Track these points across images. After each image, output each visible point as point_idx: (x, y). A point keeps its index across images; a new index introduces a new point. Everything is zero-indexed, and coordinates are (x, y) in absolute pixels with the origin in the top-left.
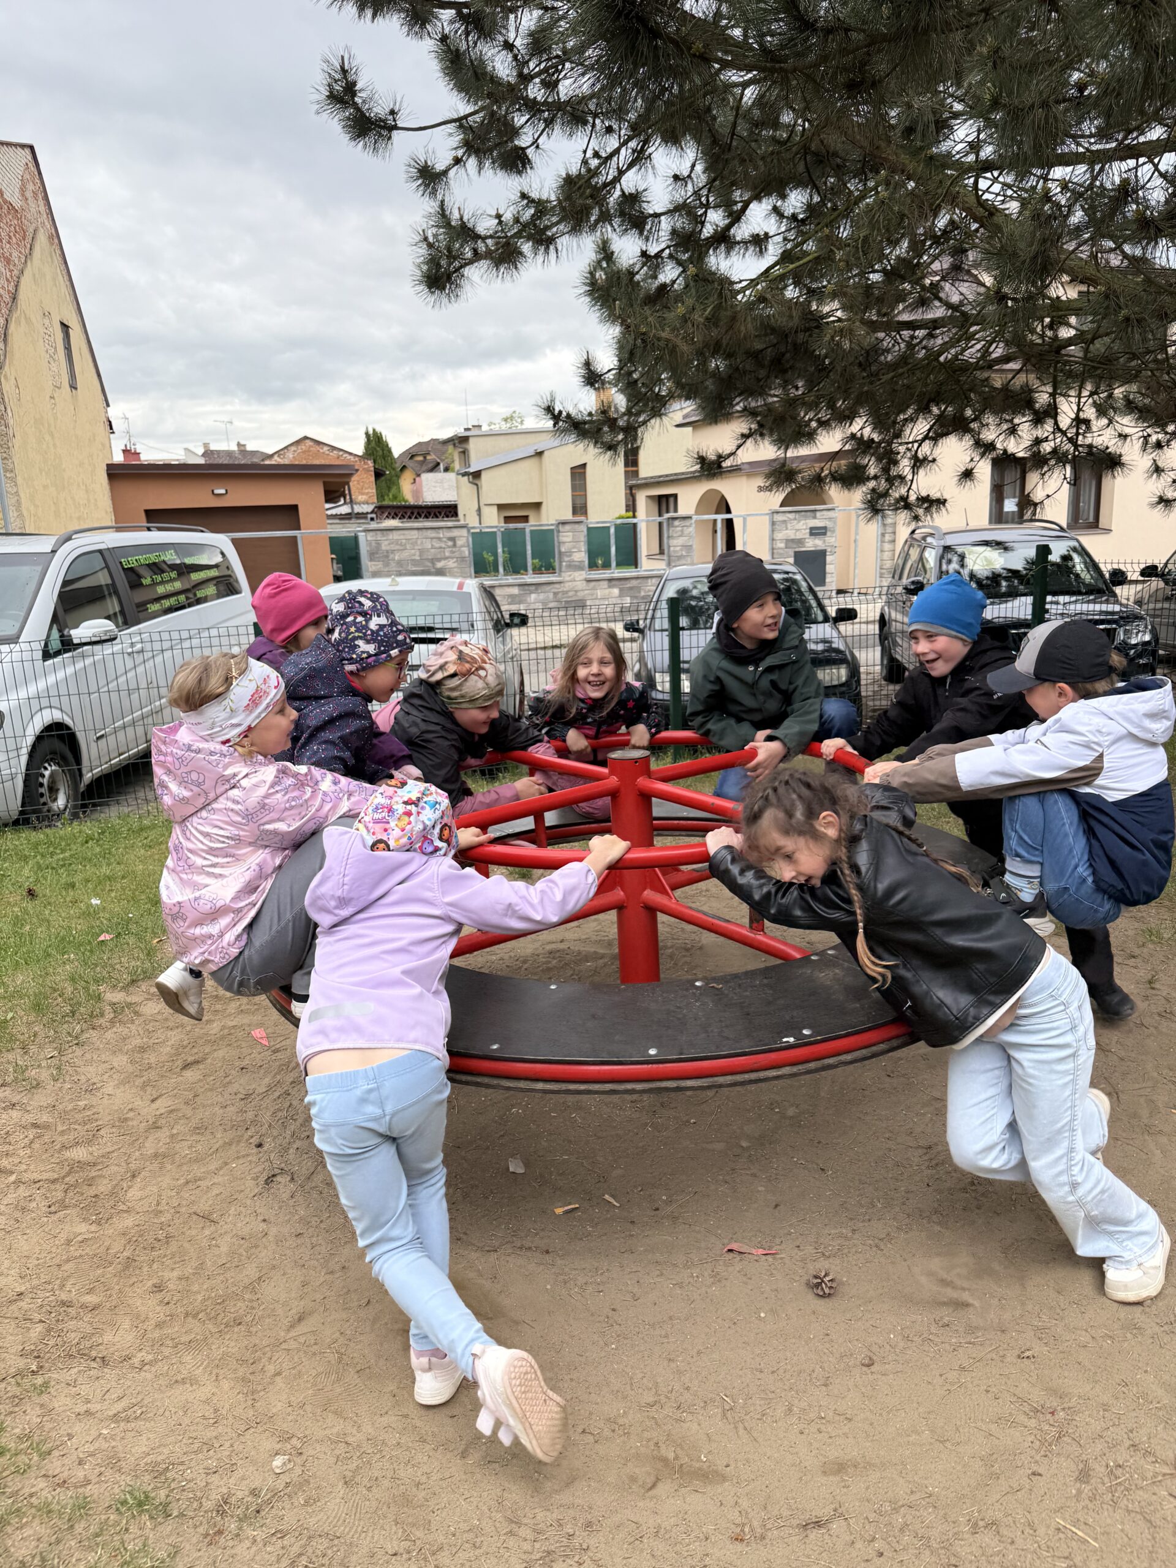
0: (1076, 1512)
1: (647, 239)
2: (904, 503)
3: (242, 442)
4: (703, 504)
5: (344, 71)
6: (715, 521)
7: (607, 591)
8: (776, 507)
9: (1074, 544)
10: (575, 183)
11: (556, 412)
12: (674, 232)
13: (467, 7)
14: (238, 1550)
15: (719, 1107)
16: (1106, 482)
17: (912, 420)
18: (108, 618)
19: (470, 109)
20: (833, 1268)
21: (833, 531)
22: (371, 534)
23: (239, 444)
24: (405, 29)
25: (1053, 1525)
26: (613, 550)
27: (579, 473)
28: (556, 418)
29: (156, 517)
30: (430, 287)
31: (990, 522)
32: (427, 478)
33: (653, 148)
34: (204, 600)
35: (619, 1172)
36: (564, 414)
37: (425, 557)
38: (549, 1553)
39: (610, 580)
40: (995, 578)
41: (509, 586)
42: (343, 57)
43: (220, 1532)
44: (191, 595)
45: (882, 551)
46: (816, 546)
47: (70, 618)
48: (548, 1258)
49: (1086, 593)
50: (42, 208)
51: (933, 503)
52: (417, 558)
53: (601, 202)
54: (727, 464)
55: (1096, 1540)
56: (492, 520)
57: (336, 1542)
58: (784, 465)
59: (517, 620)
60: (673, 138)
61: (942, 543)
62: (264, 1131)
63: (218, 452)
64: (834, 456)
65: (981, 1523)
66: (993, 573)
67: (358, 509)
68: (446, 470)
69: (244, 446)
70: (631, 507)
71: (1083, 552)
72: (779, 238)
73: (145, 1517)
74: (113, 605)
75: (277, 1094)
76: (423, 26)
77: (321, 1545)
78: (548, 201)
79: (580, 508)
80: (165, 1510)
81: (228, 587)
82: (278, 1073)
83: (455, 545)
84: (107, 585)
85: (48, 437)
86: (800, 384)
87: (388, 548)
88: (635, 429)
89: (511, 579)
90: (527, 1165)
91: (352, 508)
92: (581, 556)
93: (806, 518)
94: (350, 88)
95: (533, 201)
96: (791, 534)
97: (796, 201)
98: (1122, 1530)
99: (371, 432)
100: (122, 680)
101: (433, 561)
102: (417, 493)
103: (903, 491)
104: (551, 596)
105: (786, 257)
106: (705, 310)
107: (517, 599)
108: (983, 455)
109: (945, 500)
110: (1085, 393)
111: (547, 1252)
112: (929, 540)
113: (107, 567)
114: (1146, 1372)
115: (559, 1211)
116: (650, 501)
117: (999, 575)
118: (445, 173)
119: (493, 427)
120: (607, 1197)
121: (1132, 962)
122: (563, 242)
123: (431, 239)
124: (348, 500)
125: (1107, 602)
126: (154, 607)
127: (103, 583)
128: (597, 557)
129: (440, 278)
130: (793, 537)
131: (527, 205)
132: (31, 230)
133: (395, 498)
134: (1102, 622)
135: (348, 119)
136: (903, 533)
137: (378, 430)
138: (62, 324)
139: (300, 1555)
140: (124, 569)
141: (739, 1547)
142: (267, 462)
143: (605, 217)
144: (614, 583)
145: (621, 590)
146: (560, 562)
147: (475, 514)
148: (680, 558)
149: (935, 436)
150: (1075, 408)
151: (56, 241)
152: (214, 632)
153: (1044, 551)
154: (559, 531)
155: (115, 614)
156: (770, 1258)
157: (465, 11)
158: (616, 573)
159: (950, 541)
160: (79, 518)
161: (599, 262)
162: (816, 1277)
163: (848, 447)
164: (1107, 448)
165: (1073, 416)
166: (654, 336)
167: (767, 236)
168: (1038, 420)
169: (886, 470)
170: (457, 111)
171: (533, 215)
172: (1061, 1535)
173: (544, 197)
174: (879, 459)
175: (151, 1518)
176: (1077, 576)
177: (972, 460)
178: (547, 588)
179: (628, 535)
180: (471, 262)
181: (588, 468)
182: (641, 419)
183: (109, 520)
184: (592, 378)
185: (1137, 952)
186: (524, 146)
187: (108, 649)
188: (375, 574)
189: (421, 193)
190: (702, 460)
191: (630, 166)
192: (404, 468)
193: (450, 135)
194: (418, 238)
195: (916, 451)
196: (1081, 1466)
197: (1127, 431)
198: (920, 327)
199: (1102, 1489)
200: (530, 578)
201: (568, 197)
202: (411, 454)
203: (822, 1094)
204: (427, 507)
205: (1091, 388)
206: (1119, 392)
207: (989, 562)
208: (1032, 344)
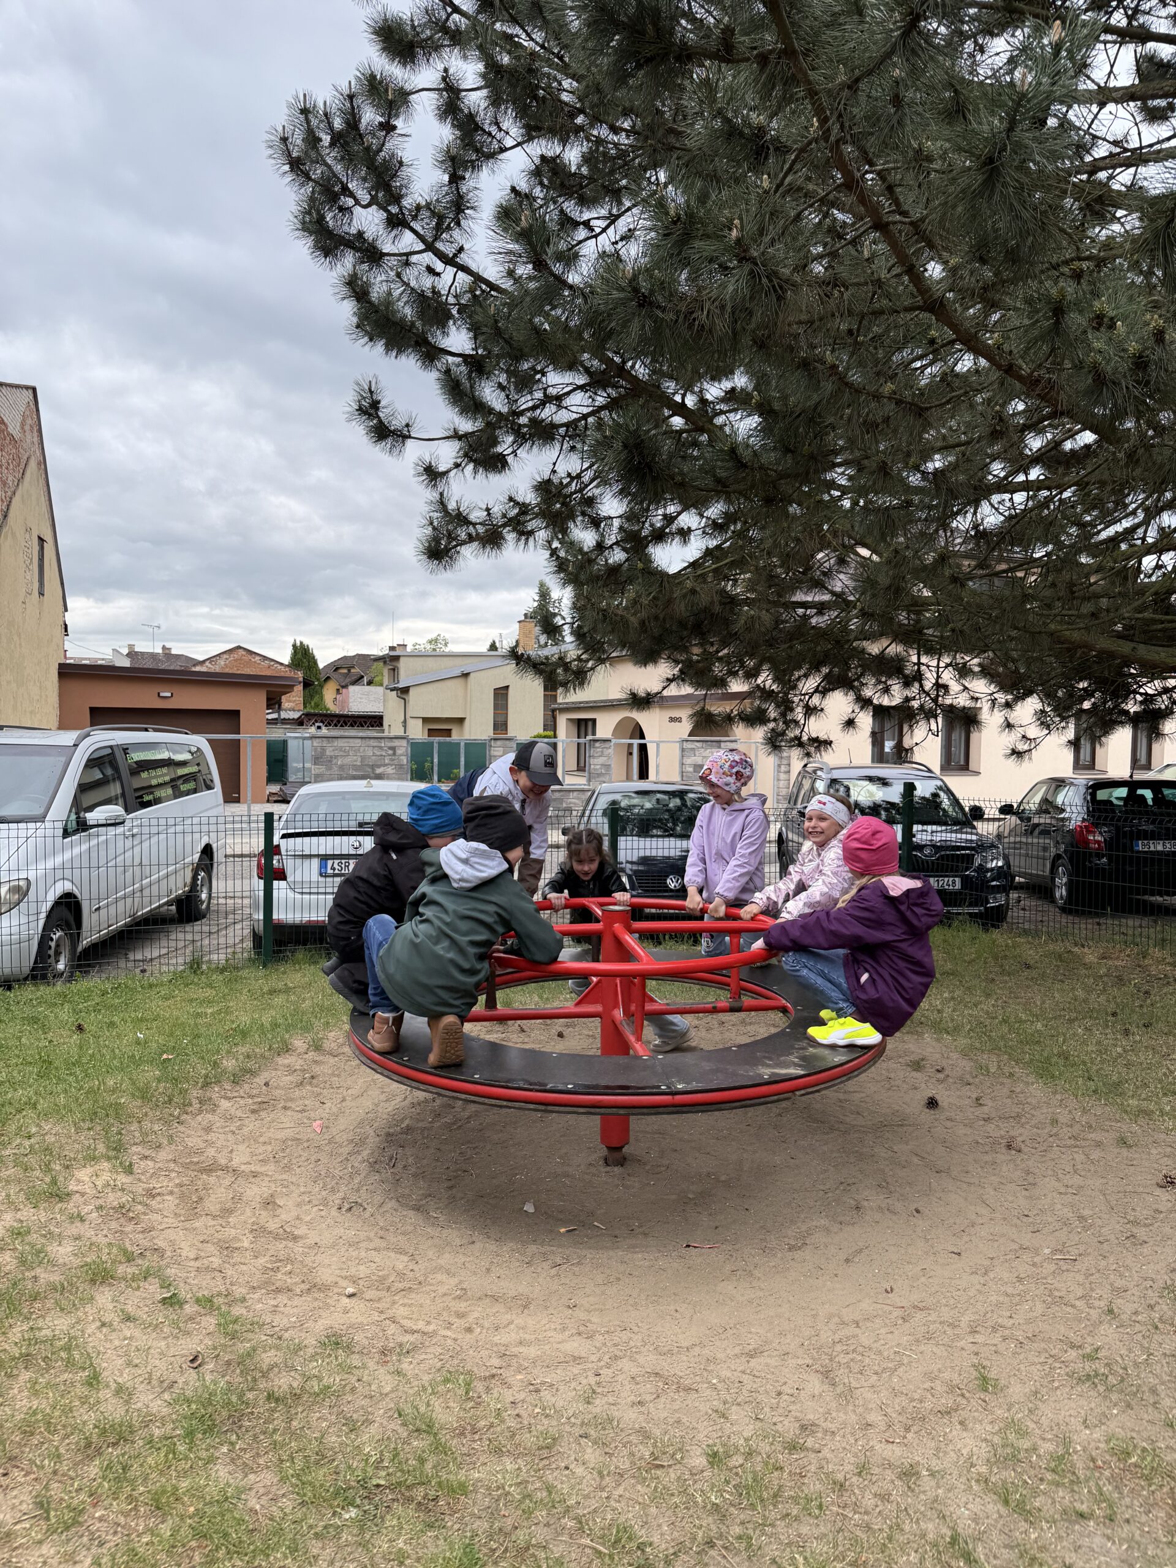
2: (798, 742)
3: (168, 645)
4: (620, 730)
5: (371, 392)
6: (630, 746)
8: (686, 736)
9: (939, 783)
13: (472, 357)
16: (974, 736)
17: (806, 676)
18: (119, 804)
22: (318, 740)
23: (164, 648)
27: (501, 694)
29: (101, 716)
30: (430, 558)
31: (873, 762)
32: (351, 690)
35: (603, 1210)
37: (366, 763)
40: (876, 807)
42: (370, 381)
44: (176, 788)
45: (779, 780)
47: (85, 805)
49: (953, 825)
50: (36, 440)
51: (821, 744)
52: (359, 764)
56: (417, 732)
61: (831, 776)
63: (142, 653)
66: (875, 803)
67: (284, 715)
68: (370, 683)
69: (169, 649)
70: (551, 725)
71: (949, 792)
76: (432, 363)
79: (501, 725)
81: (203, 784)
83: (394, 754)
87: (332, 754)
94: (375, 405)
97: (717, 509)
99: (298, 644)
100: (121, 858)
101: (373, 767)
102: (345, 702)
103: (797, 732)
108: (862, 708)
109: (831, 742)
110: (942, 664)
112: (819, 773)
115: (563, 1230)
116: (570, 724)
117: (880, 806)
118: (446, 473)
119: (418, 648)
120: (596, 1223)
123: (434, 523)
125: (971, 833)
126: (150, 797)
129: (439, 552)
131: (513, 506)
132: (25, 458)
133: (317, 706)
134: (964, 848)
135: (371, 427)
136: (797, 765)
137: (306, 642)
138: (39, 538)
142: (198, 669)
147: (400, 725)
148: (599, 775)
149: (822, 690)
150: (935, 675)
153: (910, 788)
154: (489, 746)
156: (715, 1249)
157: (469, 359)
159: (836, 775)
164: (964, 707)
165: (934, 681)
167: (690, 530)
168: (907, 684)
169: (783, 715)
171: (517, 514)
173: (527, 500)
174: (778, 706)
176: (944, 810)
177: (853, 712)
180: (463, 543)
181: (510, 690)
182: (591, 665)
183: (55, 716)
186: (505, 453)
187: (111, 831)
188: (318, 778)
189: (425, 485)
190: (633, 695)
192: (328, 678)
193: (455, 445)
195: (808, 702)
197: (977, 694)
202: (336, 667)
204: (353, 716)
205: (948, 661)
206: (974, 663)
207: (871, 794)
208: (901, 625)
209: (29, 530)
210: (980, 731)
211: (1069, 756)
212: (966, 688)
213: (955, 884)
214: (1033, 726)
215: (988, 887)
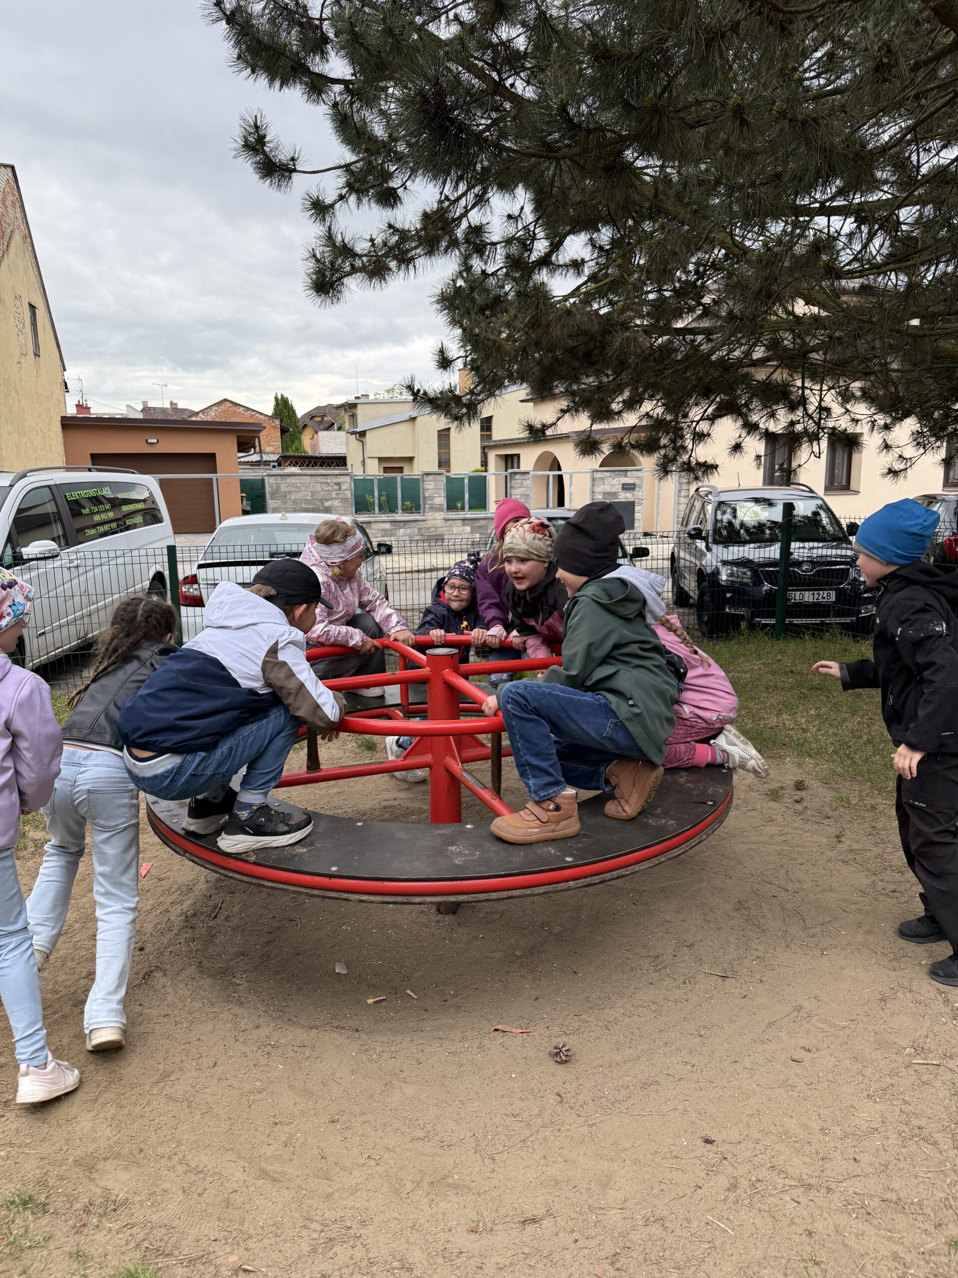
0: (722, 1211)
1: (486, 263)
2: (688, 467)
3: (175, 402)
4: (540, 463)
5: (257, 127)
6: (548, 476)
7: (461, 529)
8: (596, 467)
9: (820, 502)
10: (431, 218)
11: (415, 390)
12: (508, 256)
13: (353, 84)
14: (97, 1236)
15: (503, 926)
16: (855, 457)
17: (694, 403)
18: (53, 540)
19: (354, 158)
20: (572, 1042)
21: (641, 487)
22: (273, 478)
23: (172, 403)
24: (305, 97)
25: (704, 1220)
26: (467, 496)
27: (444, 436)
28: (415, 394)
29: (100, 460)
30: (317, 292)
31: (764, 484)
32: (323, 435)
33: (491, 194)
34: (135, 526)
35: (420, 973)
36: (422, 392)
37: (316, 497)
38: (330, 1239)
39: (464, 520)
40: (761, 527)
41: (382, 522)
42: (256, 117)
43: (84, 1225)
44: (121, 523)
45: (679, 504)
46: (627, 498)
47: (21, 540)
48: (356, 1035)
49: (830, 541)
50: (19, 215)
51: (709, 468)
52: (310, 498)
53: (451, 232)
54: (549, 432)
55: (733, 1230)
56: (374, 470)
57: (172, 1231)
58: (589, 437)
59: (383, 549)
60: (506, 186)
61: (717, 499)
62: (146, 939)
63: (154, 409)
64: (632, 429)
65: (652, 1219)
66: (759, 523)
67: (266, 458)
68: (339, 429)
69: (176, 404)
70: (485, 463)
71: (828, 511)
72: (592, 263)
73: (28, 1213)
74: (58, 530)
75: (159, 911)
76: (319, 94)
77: (158, 1233)
78: (409, 231)
79: (444, 462)
80: (44, 1208)
81: (152, 517)
82: (162, 896)
83: (340, 489)
84: (53, 513)
85: (13, 394)
86: (610, 372)
87: (286, 490)
88: (476, 405)
89: (384, 517)
90: (348, 965)
91: (261, 457)
92: (441, 500)
93: (619, 476)
94: (261, 140)
95: (397, 230)
96: (607, 488)
97: (605, 235)
98: (753, 1223)
99: (279, 397)
100: (60, 590)
101: (322, 501)
102: (315, 446)
103: (685, 458)
104: (416, 531)
105: (593, 278)
106: (525, 317)
107: (389, 533)
108: (748, 433)
109: (717, 466)
110: (825, 387)
111: (357, 1030)
112: (710, 497)
113: (54, 499)
114: (791, 1116)
115: (370, 1001)
116: (498, 458)
117: (764, 525)
118: (332, 206)
119: (378, 396)
120: (408, 991)
121: (826, 821)
122: (420, 262)
123: (318, 256)
124: (258, 449)
125: (847, 549)
126: (92, 532)
127: (50, 511)
128: (453, 503)
129: (325, 285)
130: (609, 490)
131: (393, 233)
132: (9, 231)
133: (297, 449)
134: (840, 563)
135: (259, 162)
137: (285, 395)
138: (30, 305)
139: (144, 1240)
140: (67, 500)
141: (473, 1236)
142: (193, 419)
143: (454, 243)
144: (467, 522)
145: (472, 528)
146: (424, 505)
147: (360, 465)
149: (712, 419)
150: (818, 399)
151: (29, 240)
152: (143, 552)
153: (789, 508)
154: (424, 480)
155: (59, 537)
156: (525, 1035)
157: (351, 86)
158: (469, 514)
159: (723, 497)
160: (36, 459)
161: (460, 273)
162: (556, 1048)
163: (644, 423)
164: (846, 430)
165: (817, 404)
166: (485, 337)
167: (583, 261)
168: (792, 408)
169: (673, 441)
170: (344, 159)
171: (397, 241)
172: (709, 1227)
173: (406, 228)
174: (669, 434)
175: (33, 1213)
176: (823, 527)
177: (740, 436)
178: (414, 525)
179: (479, 486)
180: (349, 274)
181: (450, 433)
182: (480, 398)
183: (61, 461)
184: (445, 363)
185: (831, 814)
186: (396, 186)
187: (50, 564)
188: (275, 510)
189: (313, 220)
190: (530, 428)
191: (473, 207)
192: (305, 426)
193: (339, 176)
194: (308, 255)
195: (695, 428)
196: (732, 1181)
197: (858, 417)
198: (699, 333)
199: (744, 1196)
200: (399, 516)
201: (424, 228)
202: (311, 416)
203: (583, 917)
204: (322, 458)
205: (830, 384)
206: (856, 386)
207: (756, 514)
208: (785, 349)
209: (18, 298)
210: (861, 452)
211: (940, 472)
212: (847, 411)
213: (828, 596)
214: (909, 446)
215: (860, 599)
